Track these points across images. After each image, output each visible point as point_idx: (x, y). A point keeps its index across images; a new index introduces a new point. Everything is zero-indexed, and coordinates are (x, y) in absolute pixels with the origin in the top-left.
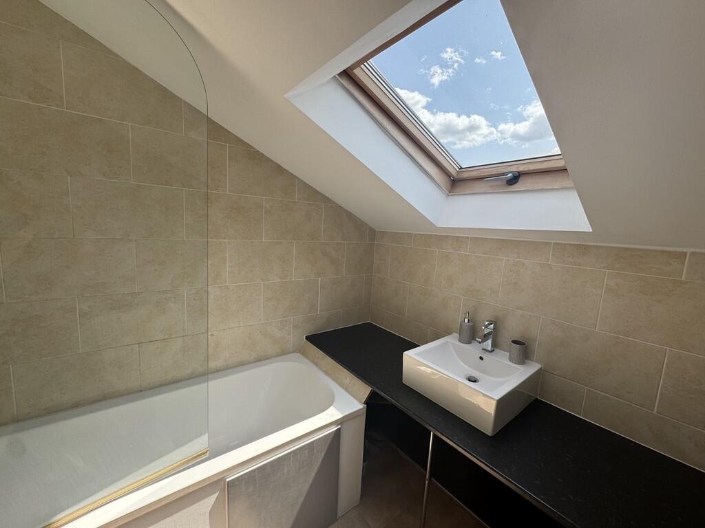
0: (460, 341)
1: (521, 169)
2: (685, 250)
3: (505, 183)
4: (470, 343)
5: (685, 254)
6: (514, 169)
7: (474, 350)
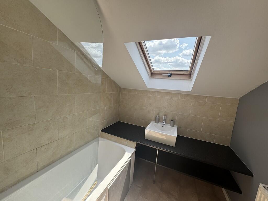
0: (155, 123)
1: (172, 73)
2: (206, 95)
3: (168, 76)
4: (158, 123)
5: (206, 96)
6: (170, 73)
7: (160, 125)
